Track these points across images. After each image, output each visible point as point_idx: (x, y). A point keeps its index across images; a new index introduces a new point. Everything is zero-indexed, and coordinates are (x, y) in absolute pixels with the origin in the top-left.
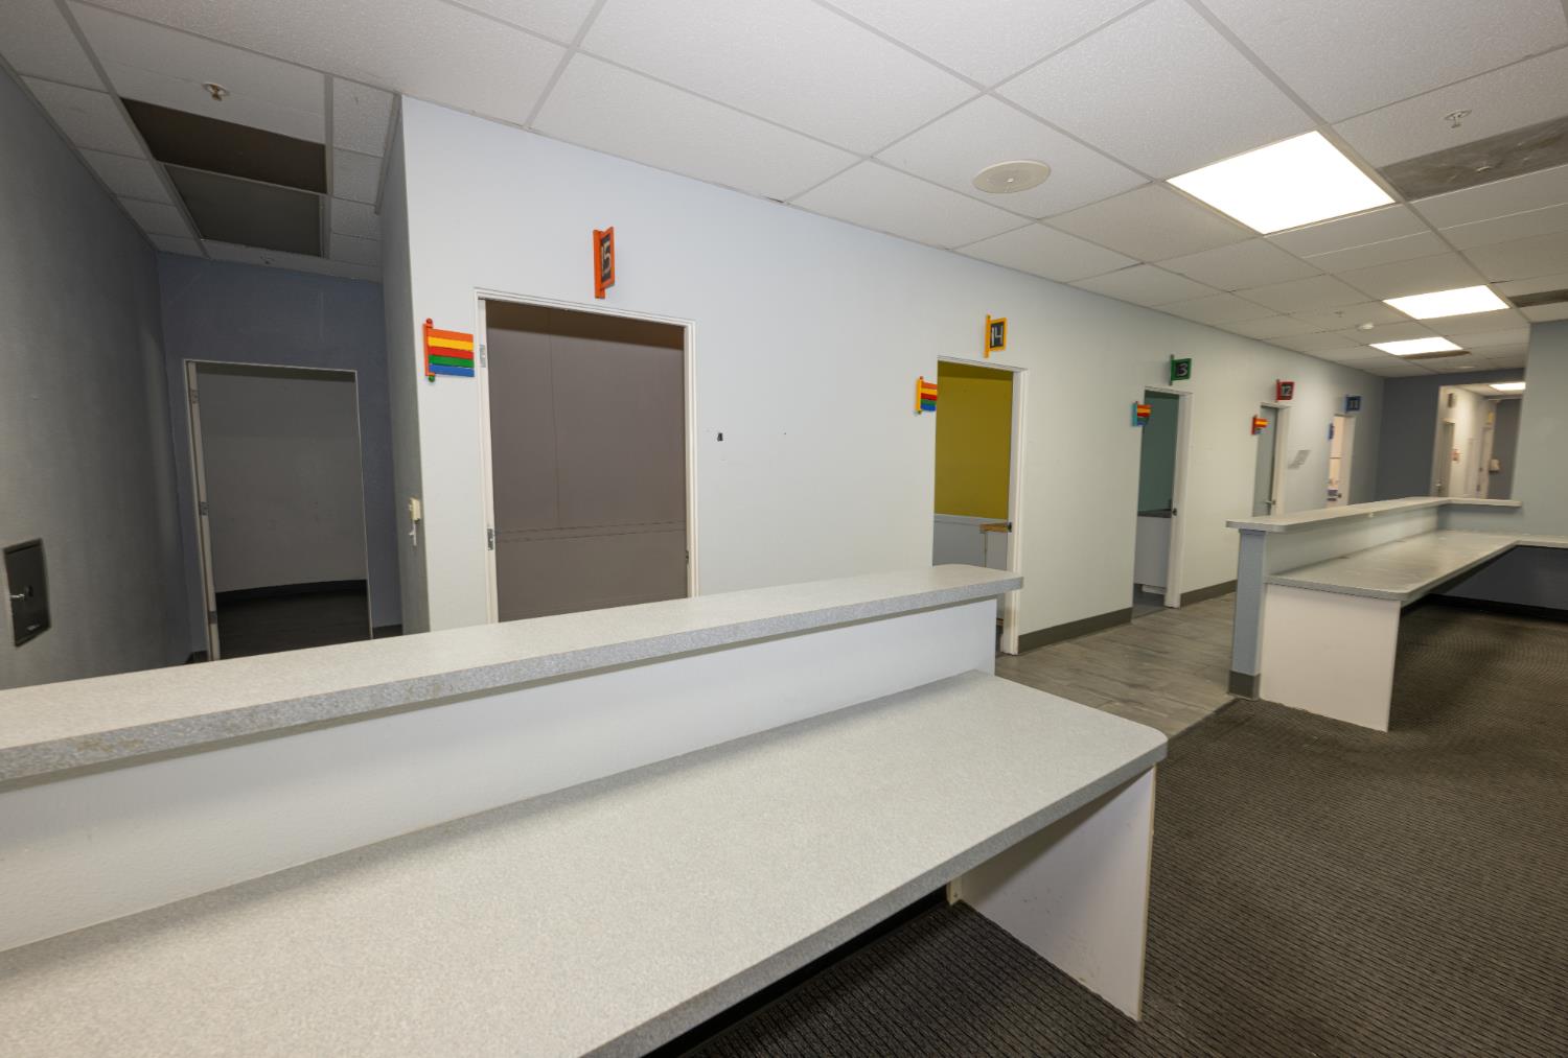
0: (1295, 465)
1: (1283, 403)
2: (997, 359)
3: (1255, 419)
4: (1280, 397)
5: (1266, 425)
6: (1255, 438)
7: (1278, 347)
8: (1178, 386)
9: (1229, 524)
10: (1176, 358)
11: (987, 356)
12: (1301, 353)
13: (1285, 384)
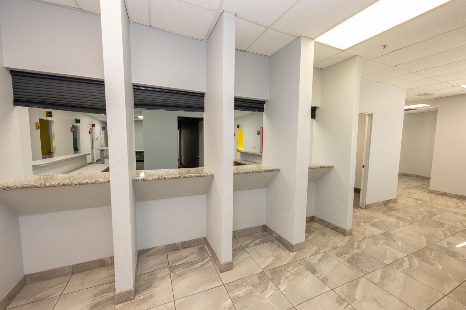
0: (97, 139)
1: (93, 128)
2: (49, 119)
3: (89, 131)
4: (93, 127)
5: (91, 132)
6: (90, 134)
7: (92, 117)
8: (78, 124)
9: (98, 149)
10: (76, 119)
11: (47, 118)
12: (95, 118)
13: (93, 124)
